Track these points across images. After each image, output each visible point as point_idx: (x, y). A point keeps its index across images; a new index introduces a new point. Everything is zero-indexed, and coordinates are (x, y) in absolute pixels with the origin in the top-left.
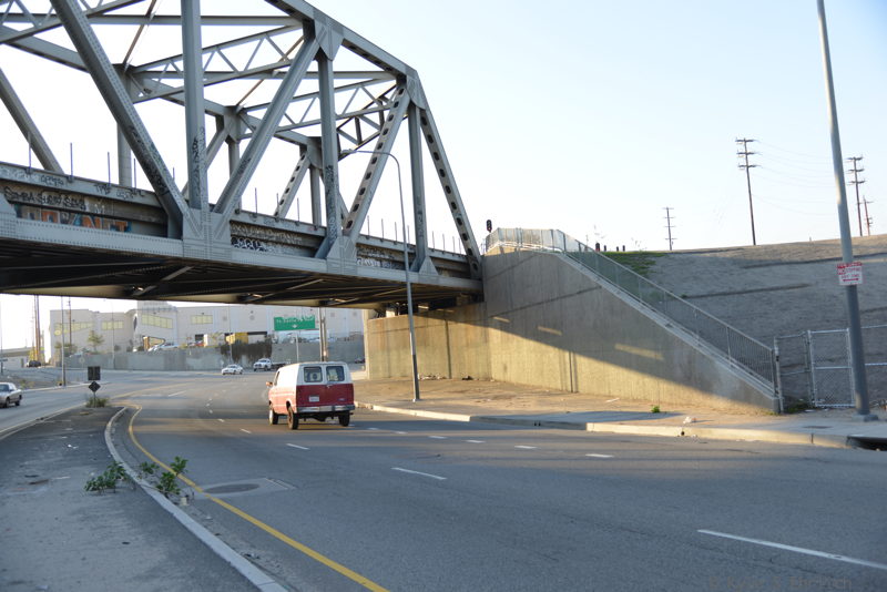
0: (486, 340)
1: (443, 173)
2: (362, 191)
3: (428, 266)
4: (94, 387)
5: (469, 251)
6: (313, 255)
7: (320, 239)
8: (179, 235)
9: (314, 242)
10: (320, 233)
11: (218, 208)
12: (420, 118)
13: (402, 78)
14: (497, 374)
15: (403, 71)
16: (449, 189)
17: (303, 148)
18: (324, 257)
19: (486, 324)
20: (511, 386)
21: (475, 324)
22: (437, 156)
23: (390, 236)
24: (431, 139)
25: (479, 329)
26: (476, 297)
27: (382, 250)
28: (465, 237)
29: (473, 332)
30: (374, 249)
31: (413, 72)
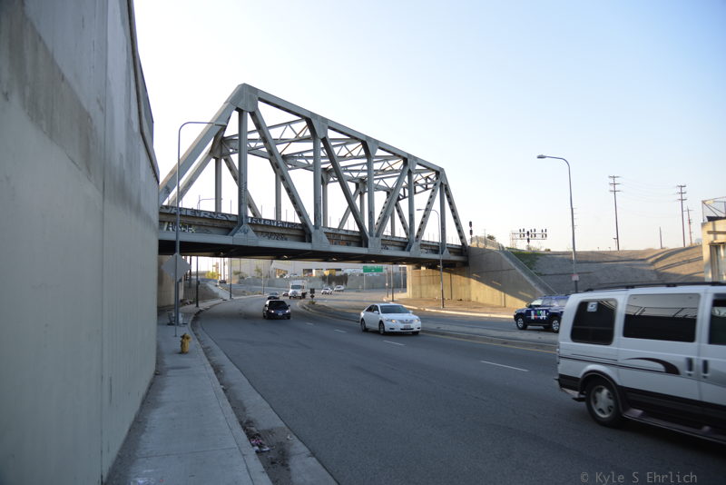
0: (469, 283)
1: (453, 210)
2: (422, 223)
5: (463, 244)
6: (404, 251)
8: (367, 246)
9: (405, 245)
10: (407, 241)
11: (377, 236)
12: (445, 189)
13: (439, 173)
14: (473, 299)
15: (438, 170)
16: (455, 217)
18: (409, 250)
19: (469, 276)
20: (480, 304)
21: (464, 276)
22: (451, 203)
23: (431, 240)
24: (448, 197)
25: (466, 279)
26: (465, 264)
27: (428, 246)
28: (462, 237)
29: (464, 280)
30: (425, 245)
31: (442, 169)
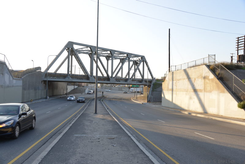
3: (144, 82)
4: (103, 94)
6: (126, 82)
7: (127, 80)
8: (110, 81)
11: (114, 78)
15: (142, 56)
17: (133, 62)
23: (138, 78)
31: (144, 56)
